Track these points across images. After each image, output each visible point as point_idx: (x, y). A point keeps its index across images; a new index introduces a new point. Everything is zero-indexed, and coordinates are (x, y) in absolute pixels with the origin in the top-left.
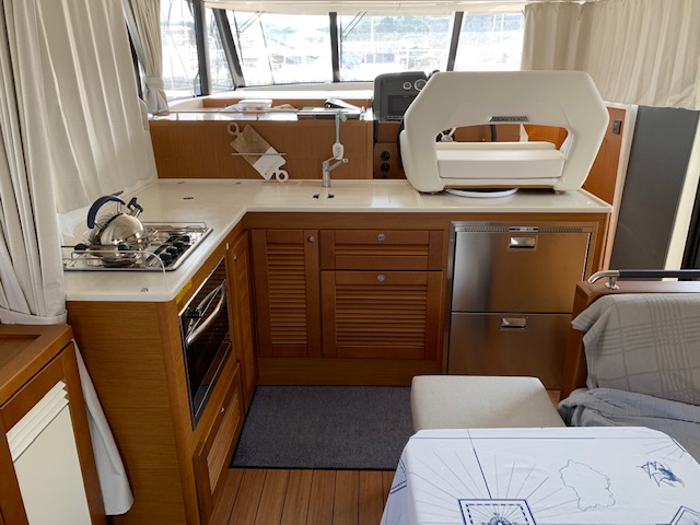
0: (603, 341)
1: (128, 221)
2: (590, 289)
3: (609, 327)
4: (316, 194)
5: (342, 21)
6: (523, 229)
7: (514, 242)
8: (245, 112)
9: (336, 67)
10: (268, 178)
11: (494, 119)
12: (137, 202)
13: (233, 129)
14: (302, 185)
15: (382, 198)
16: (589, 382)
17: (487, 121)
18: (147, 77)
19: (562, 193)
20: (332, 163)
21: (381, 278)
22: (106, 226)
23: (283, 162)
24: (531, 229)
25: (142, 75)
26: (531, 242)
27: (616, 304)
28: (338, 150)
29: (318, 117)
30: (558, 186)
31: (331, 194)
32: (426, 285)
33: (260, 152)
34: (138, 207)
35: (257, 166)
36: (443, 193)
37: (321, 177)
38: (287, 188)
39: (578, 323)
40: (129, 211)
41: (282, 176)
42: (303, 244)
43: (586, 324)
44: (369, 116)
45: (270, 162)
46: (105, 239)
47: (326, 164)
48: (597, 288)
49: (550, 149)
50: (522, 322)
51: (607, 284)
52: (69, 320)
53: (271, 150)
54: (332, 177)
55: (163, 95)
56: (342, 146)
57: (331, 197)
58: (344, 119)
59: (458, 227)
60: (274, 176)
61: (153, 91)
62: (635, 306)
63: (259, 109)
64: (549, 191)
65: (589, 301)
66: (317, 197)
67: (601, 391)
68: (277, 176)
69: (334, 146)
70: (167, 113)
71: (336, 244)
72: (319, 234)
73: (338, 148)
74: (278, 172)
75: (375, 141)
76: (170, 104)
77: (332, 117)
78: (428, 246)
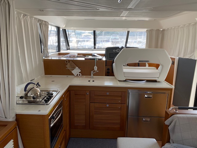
0: (174, 129)
1: (36, 89)
2: (170, 112)
3: (177, 124)
4: (89, 80)
5: (97, 32)
6: (149, 92)
7: (146, 96)
8: (70, 57)
9: (95, 44)
10: (76, 75)
11: (139, 61)
12: (39, 84)
13: (67, 62)
14: (85, 77)
15: (108, 82)
16: (171, 141)
17: (137, 62)
18: (44, 47)
19: (159, 82)
20: (94, 72)
21: (108, 105)
22: (30, 91)
23: (80, 71)
24: (151, 92)
25: (42, 47)
26: (151, 96)
27: (178, 117)
28: (96, 68)
29: (90, 59)
30: (158, 80)
31: (93, 80)
32: (121, 108)
33: (74, 68)
34: (39, 85)
35: (73, 72)
36: (125, 81)
37: (91, 75)
38: (81, 78)
39: (167, 122)
40: (36, 86)
41: (80, 75)
42: (85, 95)
43: (169, 123)
44: (104, 59)
45: (76, 71)
46: (29, 95)
47: (92, 72)
48: (172, 112)
49: (155, 69)
50: (149, 119)
51: (175, 111)
52: (16, 120)
53: (77, 68)
54: (94, 75)
55: (48, 52)
56: (97, 67)
57: (93, 81)
58: (97, 60)
59: (130, 91)
60: (77, 75)
61: (45, 51)
62: (183, 118)
63: (74, 56)
64: (155, 81)
65: (170, 116)
66: (89, 81)
67: (175, 145)
68: (78, 75)
70: (49, 57)
71: (95, 95)
72: (90, 92)
73: (95, 68)
74: (79, 74)
75: (106, 65)
76: (49, 54)
77: (94, 59)
78: (121, 96)
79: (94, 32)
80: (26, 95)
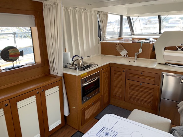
1: (80, 61)
8: (124, 41)
9: (160, 29)
10: (123, 56)
12: (82, 57)
13: (117, 44)
16: (180, 124)
18: (102, 33)
20: (138, 53)
22: (75, 61)
23: (127, 53)
25: (101, 32)
28: (140, 51)
29: (137, 42)
32: (154, 89)
33: (122, 50)
34: (83, 58)
35: (121, 53)
38: (127, 59)
40: (81, 59)
41: (126, 56)
42: (122, 72)
45: (124, 52)
46: (75, 63)
47: (136, 54)
53: (125, 50)
55: (105, 37)
56: (142, 50)
57: (134, 62)
58: (143, 43)
60: (124, 56)
61: (103, 36)
63: (127, 40)
66: (130, 61)
68: (125, 56)
69: (140, 50)
70: (105, 41)
71: (130, 73)
72: (126, 70)
74: (125, 55)
76: (106, 39)
77: (140, 42)
78: (154, 77)
79: (159, 16)
80: (73, 63)
